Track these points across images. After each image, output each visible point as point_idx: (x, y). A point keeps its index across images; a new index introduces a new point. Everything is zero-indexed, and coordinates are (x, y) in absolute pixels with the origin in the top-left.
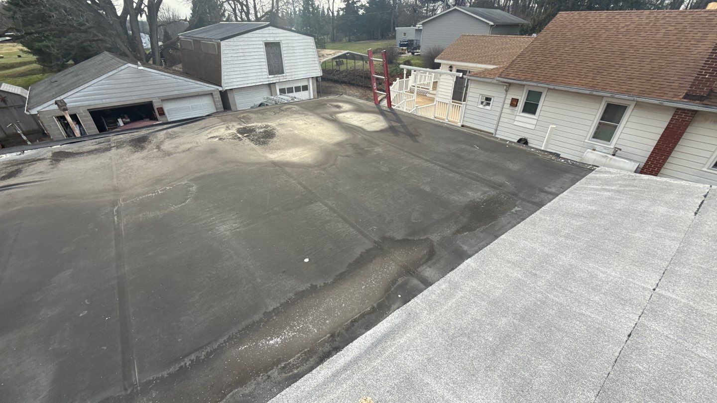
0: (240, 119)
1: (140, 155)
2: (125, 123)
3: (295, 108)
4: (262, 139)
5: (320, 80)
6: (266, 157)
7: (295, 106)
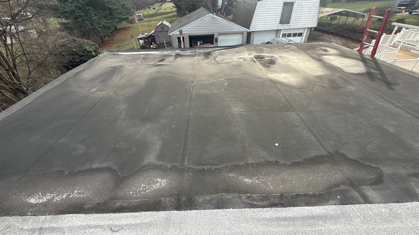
0: (257, 49)
1: (206, 61)
2: (200, 44)
3: (293, 47)
4: (267, 64)
5: (312, 29)
6: (267, 75)
7: (293, 46)
